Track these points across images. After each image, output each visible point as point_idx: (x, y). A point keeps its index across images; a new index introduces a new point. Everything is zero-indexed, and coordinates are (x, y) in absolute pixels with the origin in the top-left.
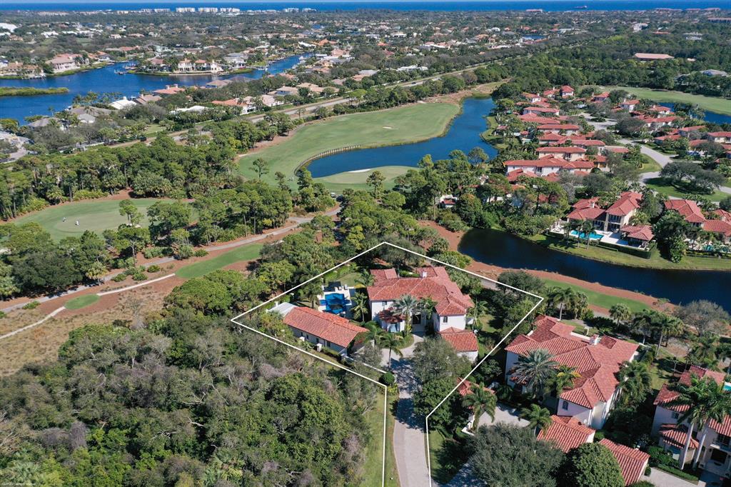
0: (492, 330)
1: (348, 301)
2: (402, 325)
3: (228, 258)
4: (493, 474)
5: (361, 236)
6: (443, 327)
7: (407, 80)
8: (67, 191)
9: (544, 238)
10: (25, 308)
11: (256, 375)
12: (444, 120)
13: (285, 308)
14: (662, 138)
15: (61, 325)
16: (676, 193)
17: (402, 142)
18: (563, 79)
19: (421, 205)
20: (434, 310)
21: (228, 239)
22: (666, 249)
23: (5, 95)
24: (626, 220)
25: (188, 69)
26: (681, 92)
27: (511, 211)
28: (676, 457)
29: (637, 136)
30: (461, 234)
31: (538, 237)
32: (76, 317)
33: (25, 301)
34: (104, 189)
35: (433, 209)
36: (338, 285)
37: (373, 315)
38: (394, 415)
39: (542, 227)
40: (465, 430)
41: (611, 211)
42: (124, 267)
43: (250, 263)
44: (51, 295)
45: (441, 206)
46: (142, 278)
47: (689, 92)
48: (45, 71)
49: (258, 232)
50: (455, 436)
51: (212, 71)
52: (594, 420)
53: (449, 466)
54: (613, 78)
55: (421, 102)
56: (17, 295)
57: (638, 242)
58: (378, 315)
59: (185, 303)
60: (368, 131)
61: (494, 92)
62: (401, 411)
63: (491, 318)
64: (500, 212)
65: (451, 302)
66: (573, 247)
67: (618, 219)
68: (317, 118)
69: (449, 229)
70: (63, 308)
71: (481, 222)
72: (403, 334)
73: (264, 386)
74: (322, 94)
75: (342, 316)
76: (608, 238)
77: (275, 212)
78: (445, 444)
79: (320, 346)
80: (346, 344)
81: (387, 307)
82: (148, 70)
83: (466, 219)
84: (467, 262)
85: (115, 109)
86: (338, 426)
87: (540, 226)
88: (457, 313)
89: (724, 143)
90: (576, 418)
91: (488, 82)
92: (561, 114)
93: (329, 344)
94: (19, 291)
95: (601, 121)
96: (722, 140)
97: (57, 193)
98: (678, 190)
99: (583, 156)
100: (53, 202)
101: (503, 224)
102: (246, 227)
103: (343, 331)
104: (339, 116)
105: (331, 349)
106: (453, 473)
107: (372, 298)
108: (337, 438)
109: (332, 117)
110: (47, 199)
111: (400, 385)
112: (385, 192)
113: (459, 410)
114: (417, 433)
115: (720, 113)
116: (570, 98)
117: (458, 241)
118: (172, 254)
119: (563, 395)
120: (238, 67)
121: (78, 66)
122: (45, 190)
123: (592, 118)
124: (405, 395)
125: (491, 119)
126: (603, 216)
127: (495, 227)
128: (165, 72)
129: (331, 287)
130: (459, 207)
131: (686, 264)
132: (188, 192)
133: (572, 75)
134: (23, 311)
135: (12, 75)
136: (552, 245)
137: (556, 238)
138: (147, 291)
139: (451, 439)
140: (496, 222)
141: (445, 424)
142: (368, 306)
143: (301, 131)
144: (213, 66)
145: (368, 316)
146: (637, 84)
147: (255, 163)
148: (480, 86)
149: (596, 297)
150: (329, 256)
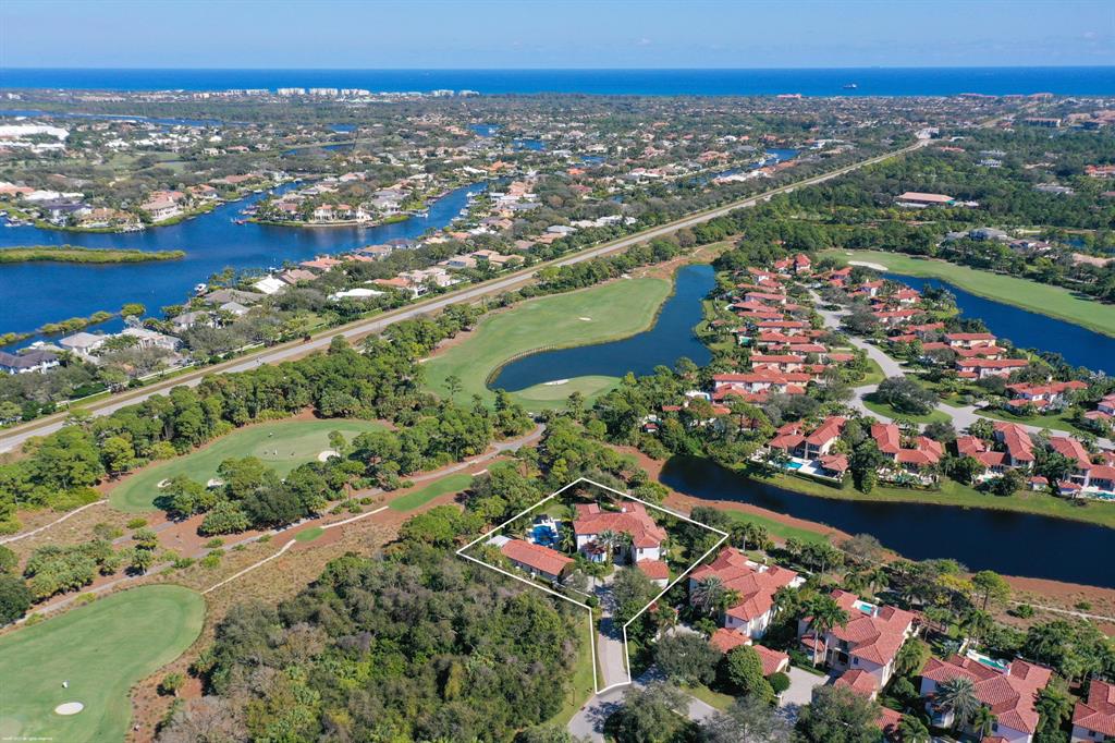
0: (684, 560)
1: (555, 534)
2: (604, 556)
3: (435, 489)
4: (671, 666)
5: (565, 469)
6: (639, 557)
7: (608, 240)
8: (252, 412)
9: (744, 467)
10: (259, 541)
11: (494, 596)
12: (652, 307)
13: (501, 541)
14: (895, 339)
15: (298, 557)
16: (890, 412)
17: (603, 340)
18: (802, 241)
19: (623, 429)
20: (632, 543)
21: (431, 468)
22: (859, 479)
23: (107, 262)
24: (825, 448)
25: (327, 218)
26: (945, 261)
27: (714, 436)
28: (810, 658)
29: (870, 333)
30: (662, 462)
31: (738, 466)
32: (309, 549)
33: (256, 535)
34: (288, 409)
35: (635, 434)
36: (545, 517)
37: (579, 547)
38: (598, 629)
39: (744, 455)
40: (653, 640)
41: (811, 440)
42: (337, 499)
43: (458, 495)
44: (278, 528)
45: (644, 429)
46: (358, 511)
47: (954, 261)
48: (142, 221)
49: (460, 460)
50: (646, 645)
51: (358, 221)
52: (753, 632)
53: (640, 666)
54: (864, 240)
55: (625, 276)
56: (248, 528)
57: (833, 473)
58: (583, 547)
59: (419, 537)
60: (562, 325)
61: (716, 260)
62: (604, 627)
63: (683, 549)
64: (702, 438)
65: (647, 535)
66: (771, 477)
67: (817, 448)
68: (502, 304)
69: (651, 457)
70: (293, 541)
71: (683, 448)
72: (605, 564)
73: (501, 603)
74: (505, 265)
75: (550, 547)
76: (807, 467)
77: (477, 440)
78: (639, 651)
79: (533, 574)
80: (557, 573)
81: (590, 540)
82: (275, 217)
83: (669, 446)
84: (666, 493)
85: (261, 292)
86: (560, 632)
87: (742, 454)
88: (652, 545)
89: (961, 347)
90: (739, 629)
91: (709, 242)
92: (788, 302)
93: (541, 572)
94: (251, 525)
95: (835, 310)
96: (959, 343)
97: (243, 415)
98: (895, 409)
99: (800, 366)
100: (239, 425)
101: (705, 450)
102: (448, 455)
103: (554, 562)
104: (528, 300)
105: (543, 577)
106: (643, 670)
107: (577, 532)
108: (557, 640)
109: (521, 303)
110: (232, 422)
111: (603, 607)
112: (586, 412)
113: (649, 623)
114: (617, 643)
115: (980, 295)
116: (805, 273)
117: (659, 469)
118: (380, 486)
119: (729, 612)
120: (389, 212)
121: (180, 209)
122: (232, 412)
123: (825, 303)
124: (607, 615)
125: (707, 304)
126: (803, 444)
127: (698, 453)
128: (297, 222)
129: (538, 519)
130: (661, 432)
131: (877, 495)
132: (378, 412)
133: (812, 236)
134: (259, 544)
135: (101, 227)
136: (752, 476)
137: (755, 467)
138: (366, 524)
139: (643, 647)
140: (699, 448)
141: (637, 635)
142: (574, 540)
143: (485, 325)
144: (359, 214)
145: (574, 549)
146: (894, 247)
147: (447, 380)
148: (698, 249)
149: (781, 528)
150: (535, 490)
